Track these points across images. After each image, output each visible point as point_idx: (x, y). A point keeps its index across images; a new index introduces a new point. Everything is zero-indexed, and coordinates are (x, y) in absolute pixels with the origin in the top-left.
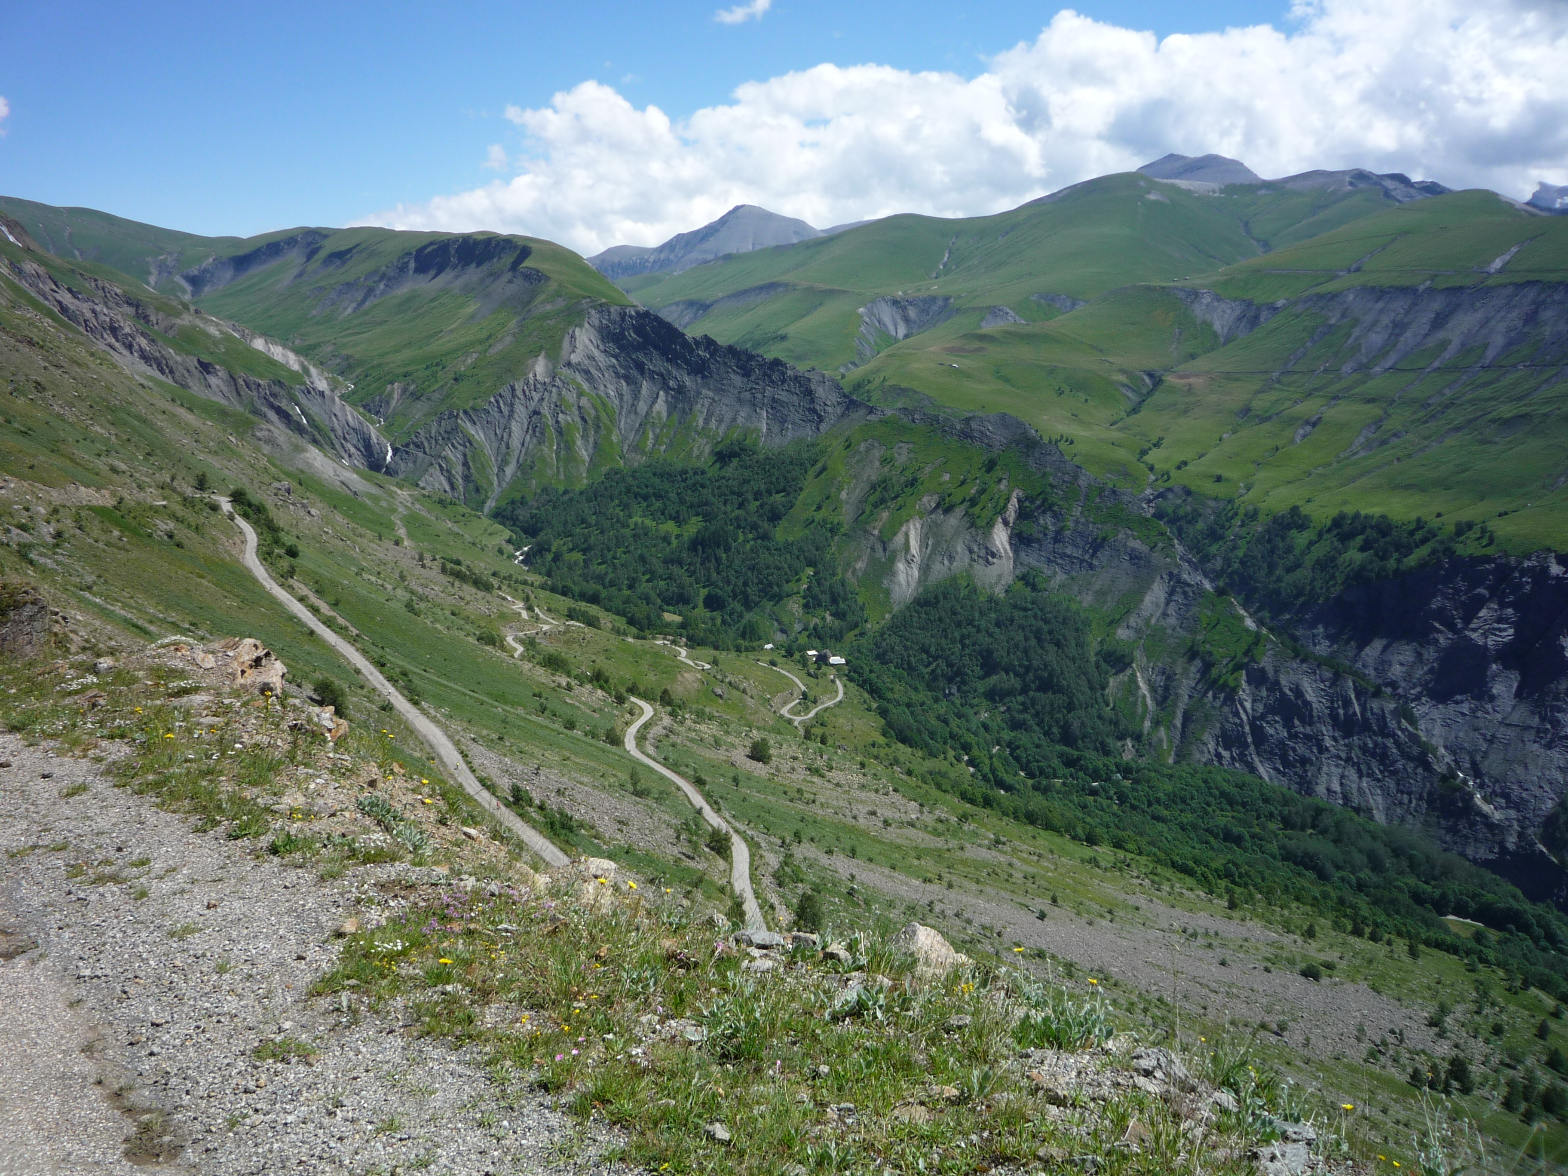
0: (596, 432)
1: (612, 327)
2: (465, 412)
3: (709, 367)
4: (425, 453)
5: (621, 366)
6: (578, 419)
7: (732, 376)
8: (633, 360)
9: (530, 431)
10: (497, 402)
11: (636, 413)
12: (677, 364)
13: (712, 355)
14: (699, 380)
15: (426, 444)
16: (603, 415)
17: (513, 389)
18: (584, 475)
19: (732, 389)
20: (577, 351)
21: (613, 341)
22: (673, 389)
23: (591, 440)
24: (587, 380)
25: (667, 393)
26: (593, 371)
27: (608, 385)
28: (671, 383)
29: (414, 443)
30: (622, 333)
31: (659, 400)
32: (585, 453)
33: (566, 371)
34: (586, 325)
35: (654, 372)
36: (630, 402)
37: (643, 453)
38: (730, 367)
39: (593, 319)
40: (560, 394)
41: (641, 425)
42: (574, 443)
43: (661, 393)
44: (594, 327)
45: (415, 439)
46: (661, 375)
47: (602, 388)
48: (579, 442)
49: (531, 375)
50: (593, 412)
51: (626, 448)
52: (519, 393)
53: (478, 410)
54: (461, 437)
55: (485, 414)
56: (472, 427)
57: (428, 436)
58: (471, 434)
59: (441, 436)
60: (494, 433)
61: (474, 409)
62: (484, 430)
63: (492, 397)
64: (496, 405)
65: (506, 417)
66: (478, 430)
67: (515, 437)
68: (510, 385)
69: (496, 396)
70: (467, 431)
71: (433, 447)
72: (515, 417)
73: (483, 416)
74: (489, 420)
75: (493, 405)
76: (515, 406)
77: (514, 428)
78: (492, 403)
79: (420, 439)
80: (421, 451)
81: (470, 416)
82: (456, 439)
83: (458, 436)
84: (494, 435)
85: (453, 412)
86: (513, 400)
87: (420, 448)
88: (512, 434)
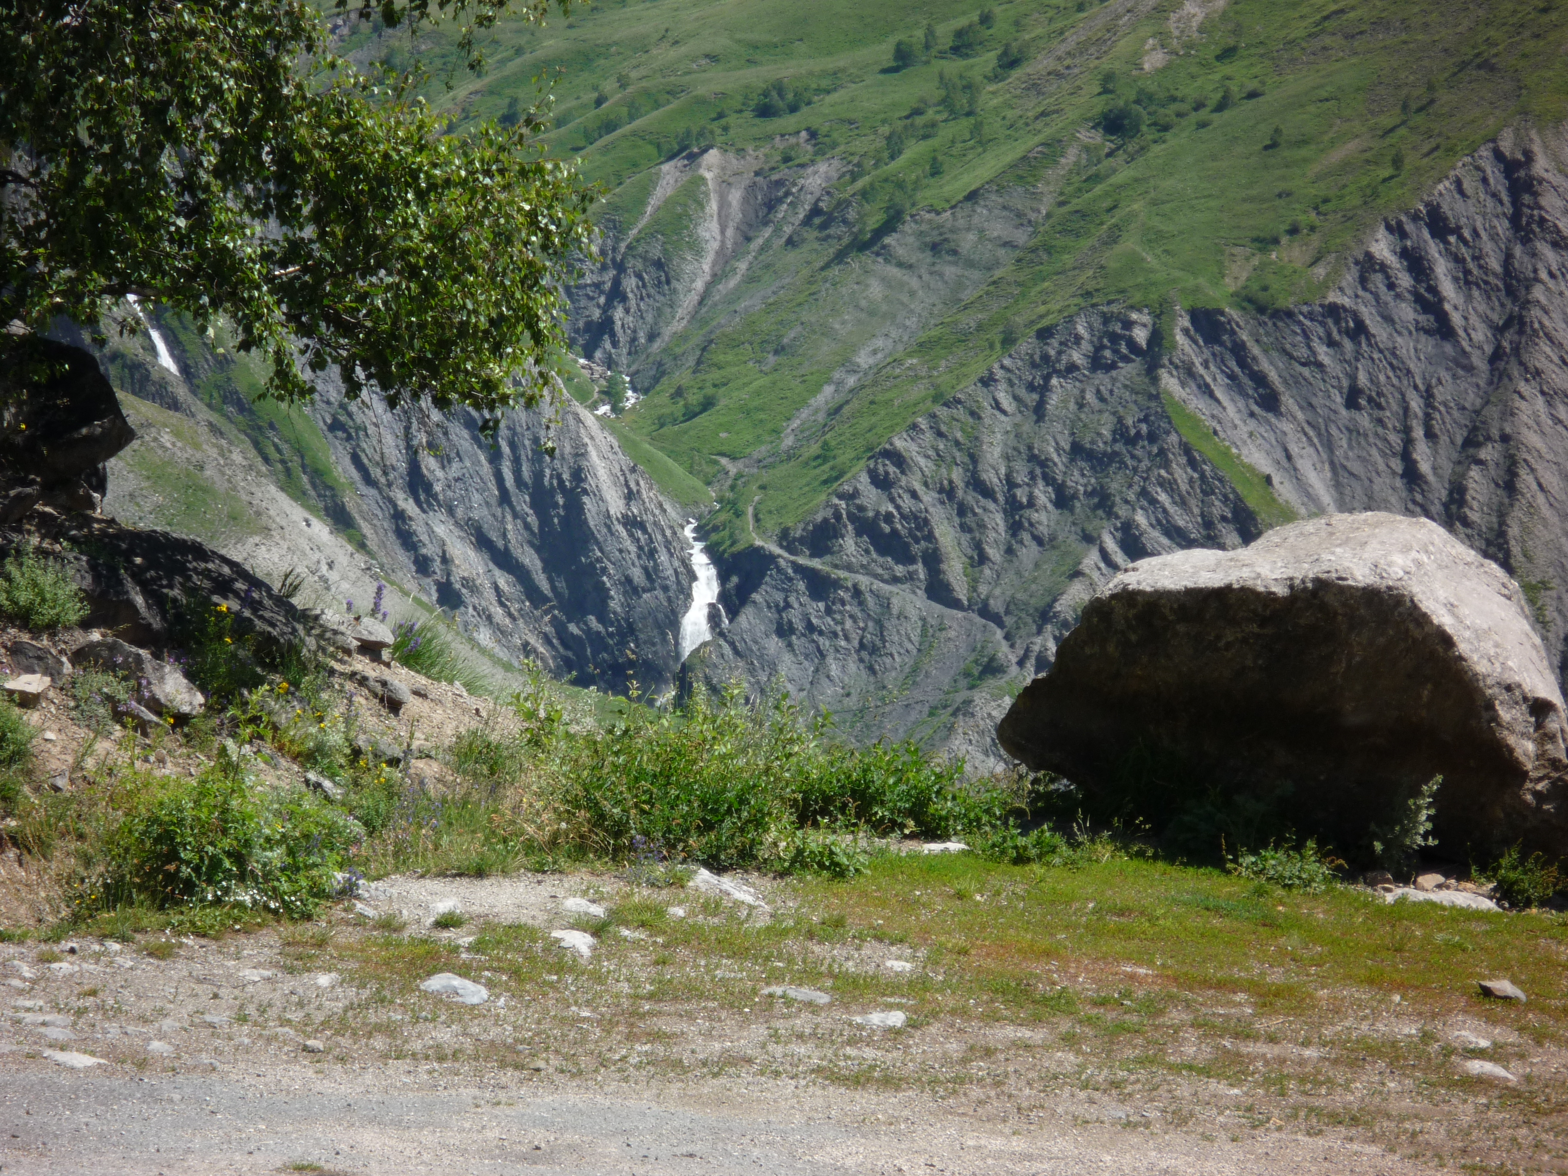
2: (1208, 325)
10: (1416, 263)
15: (946, 533)
17: (1520, 182)
29: (866, 527)
45: (872, 499)
53: (1290, 314)
54: (1184, 487)
55: (1331, 343)
56: (1252, 424)
57: (957, 475)
58: (1251, 469)
59: (1049, 480)
60: (1397, 465)
61: (1261, 310)
62: (1329, 445)
63: (1382, 232)
64: (1405, 281)
65: (1479, 361)
66: (1294, 449)
67: (1541, 499)
68: (1498, 155)
69: (1409, 227)
70: (1226, 454)
71: (994, 553)
72: (1540, 362)
73: (1323, 354)
74: (1363, 379)
75: (1391, 286)
76: (1538, 293)
77: (1533, 439)
78: (1383, 268)
79: (907, 503)
80: (911, 577)
81: (1239, 351)
82: (1153, 502)
83: (1169, 486)
84: (1399, 483)
85: (1128, 324)
86: (1518, 250)
87: (907, 558)
88: (1523, 472)
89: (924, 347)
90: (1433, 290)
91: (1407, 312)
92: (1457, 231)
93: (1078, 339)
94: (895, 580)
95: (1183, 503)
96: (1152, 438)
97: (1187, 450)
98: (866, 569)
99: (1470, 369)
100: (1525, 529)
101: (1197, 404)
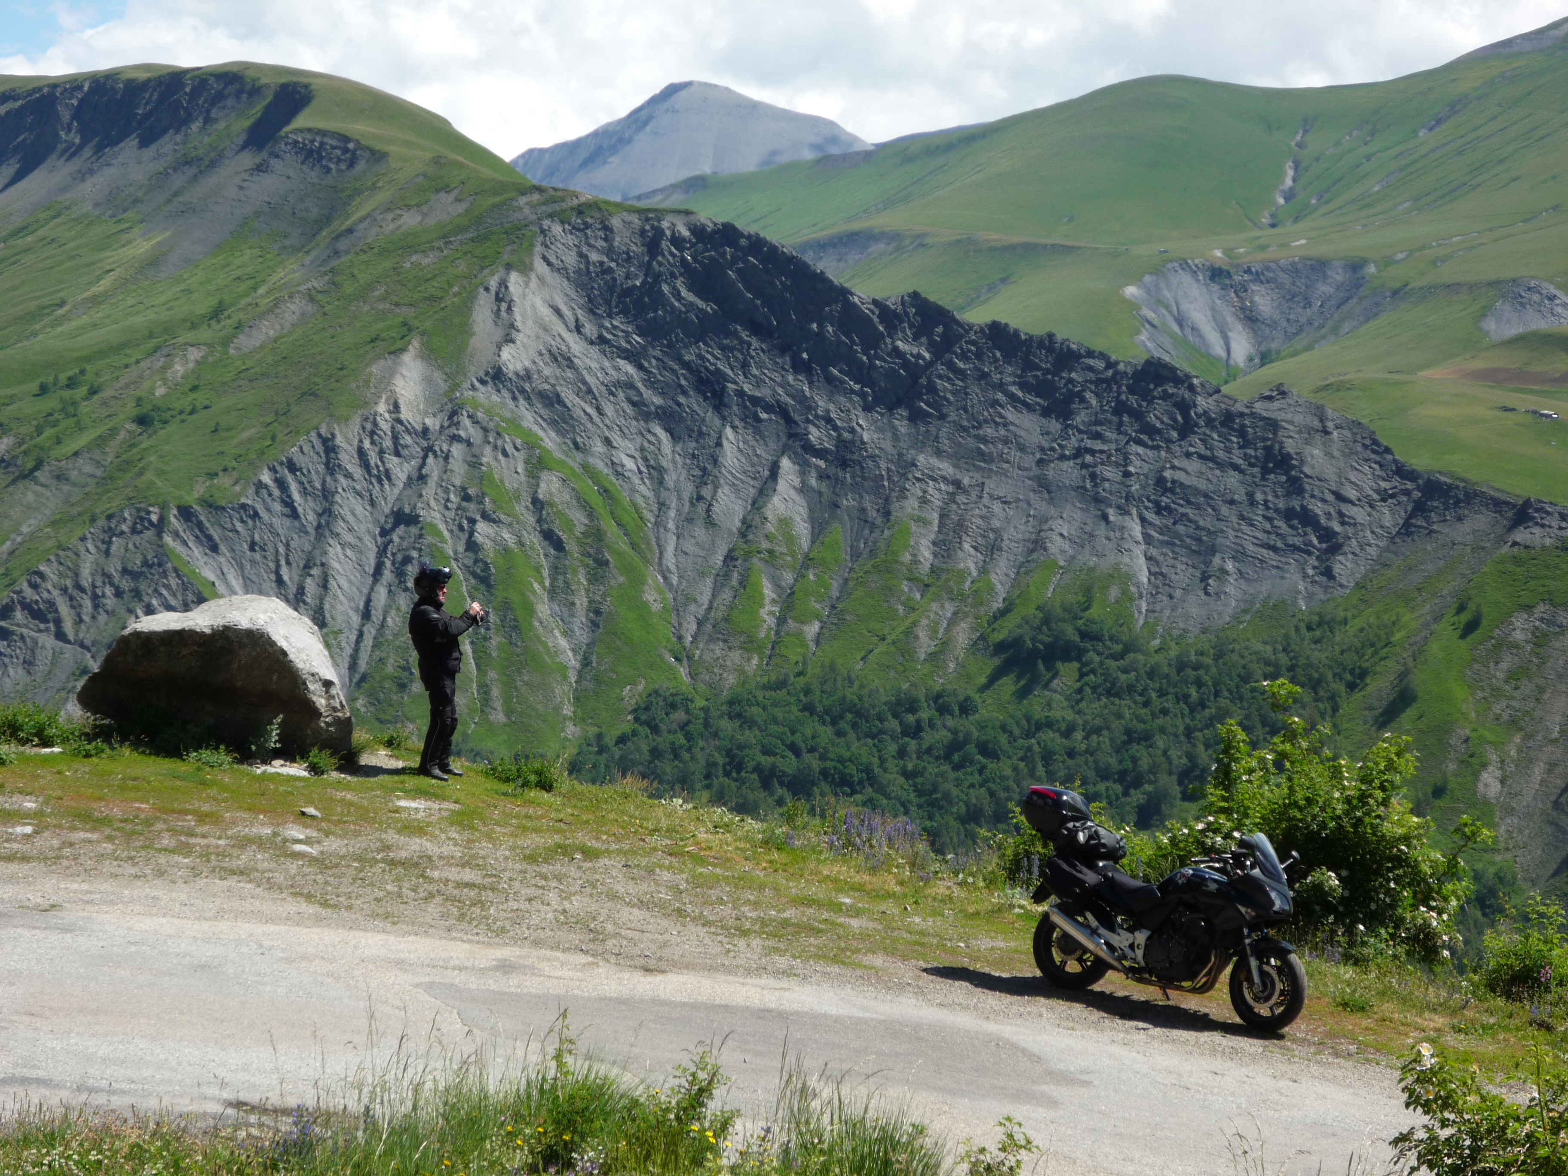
0: (594, 579)
1: (620, 273)
2: (186, 513)
3: (932, 388)
4: (60, 636)
5: (651, 383)
6: (534, 539)
7: (1010, 414)
8: (686, 365)
9: (388, 575)
10: (282, 485)
11: (710, 522)
12: (829, 379)
13: (938, 352)
14: (903, 427)
15: (64, 609)
16: (610, 528)
17: (329, 447)
18: (568, 710)
19: (1014, 455)
20: (520, 338)
21: (624, 312)
22: (820, 453)
23: (581, 602)
24: (553, 423)
25: (803, 467)
26: (569, 396)
27: (616, 438)
28: (815, 435)
29: (26, 606)
30: (651, 288)
31: (782, 485)
32: (563, 643)
33: (487, 396)
34: (540, 266)
35: (755, 401)
36: (688, 489)
37: (750, 644)
38: (1001, 386)
39: (558, 248)
40: (474, 463)
41: (730, 558)
42: (531, 611)
43: (786, 463)
44: (562, 271)
45: (29, 594)
46: (782, 411)
47: (598, 447)
48: (543, 609)
49: (382, 408)
50: (579, 518)
51: (690, 627)
52: (348, 459)
53: (223, 508)
54: (174, 587)
55: (242, 521)
56: (206, 559)
57: (69, 583)
58: (205, 579)
59: (112, 584)
60: (273, 577)
61: (210, 506)
62: (242, 568)
63: (266, 471)
64: (276, 492)
65: (311, 530)
66: (225, 570)
67: (339, 592)
68: (319, 435)
69: (278, 468)
70: (194, 572)
71: (86, 618)
72: (340, 530)
73: (239, 526)
74: (257, 537)
75: (270, 495)
76: (337, 498)
77: (336, 565)
78: (266, 487)
79: (45, 595)
80: (47, 630)
81: (200, 525)
82: (161, 594)
83: (167, 587)
84: (274, 585)
85: (149, 513)
86: (328, 479)
87: (45, 621)
88: (331, 581)
89: (53, 524)
90: (289, 497)
91: (277, 507)
92: (300, 470)
93: (125, 519)
94: (40, 631)
95: (174, 595)
96: (160, 565)
97: (176, 570)
98: (26, 626)
99: (307, 533)
100: (332, 606)
101: (180, 549)
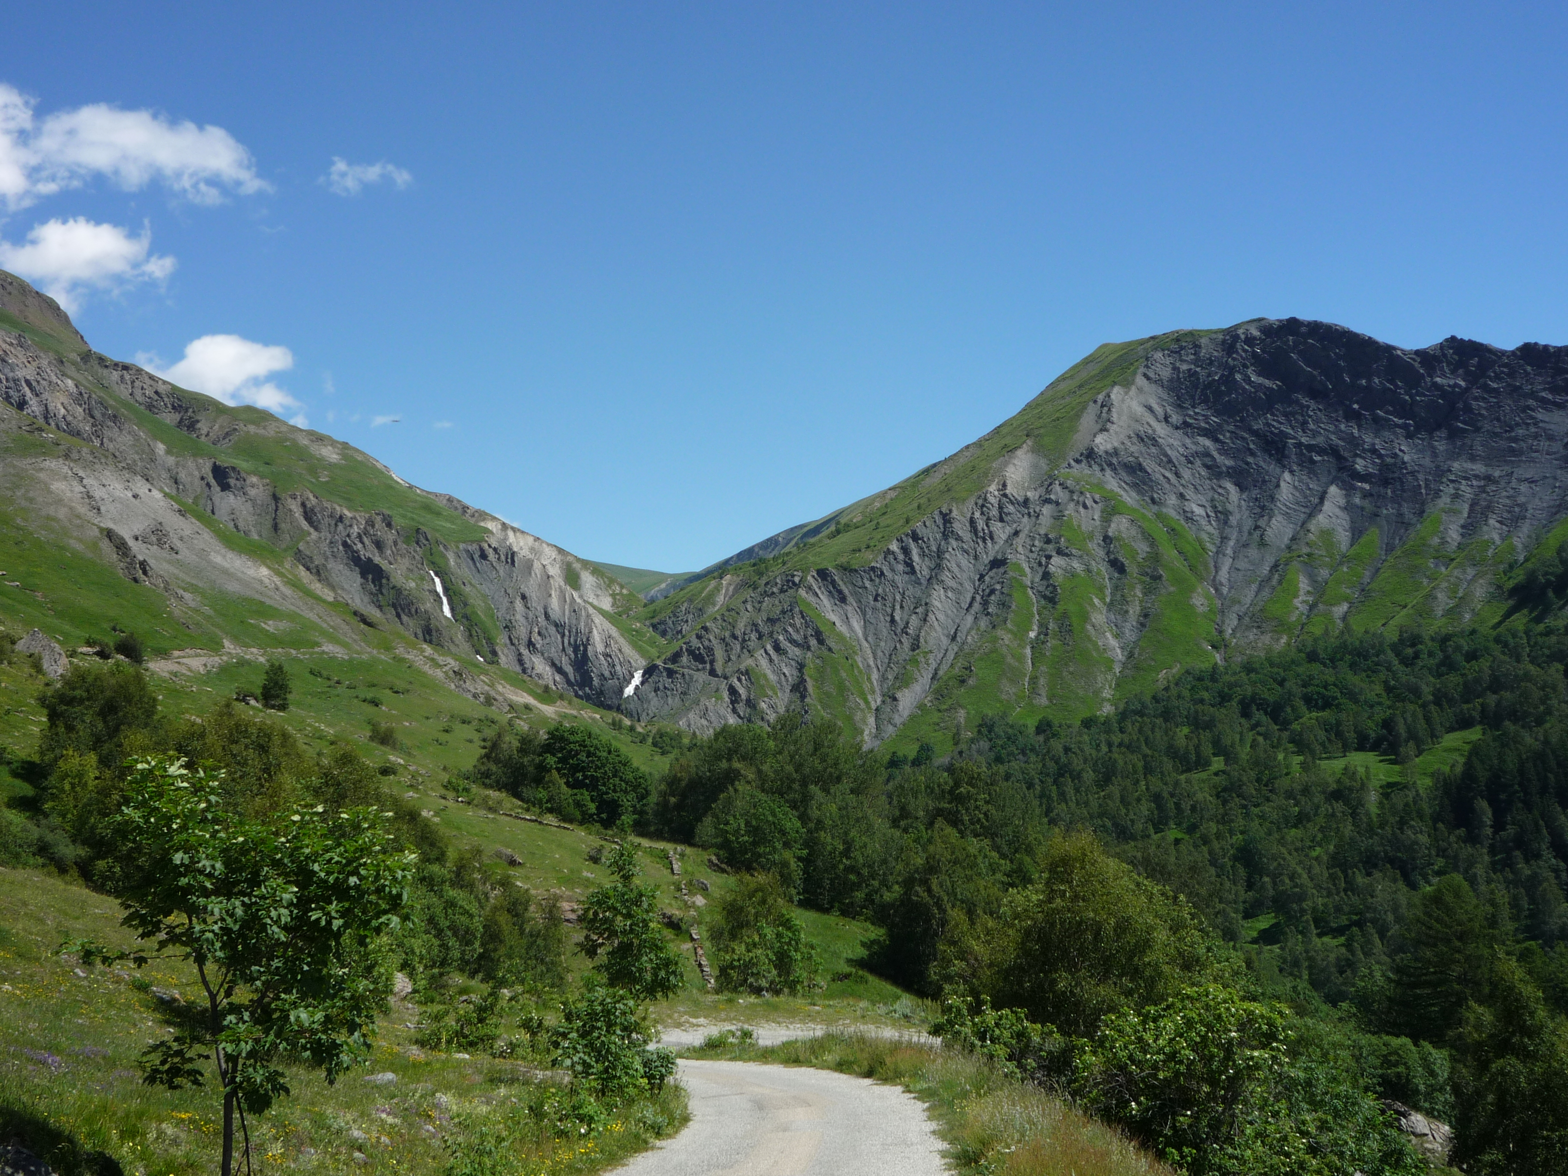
0: (1147, 592)
1: (1202, 373)
2: (823, 574)
3: (1468, 409)
4: (713, 673)
5: (1223, 452)
6: (1103, 569)
7: (1540, 415)
8: (1255, 433)
9: (977, 606)
10: (906, 551)
11: (1262, 544)
12: (1376, 420)
13: (1473, 379)
14: (1441, 446)
15: (719, 654)
16: (1169, 553)
17: (947, 519)
18: (1107, 693)
19: (1544, 444)
20: (1113, 428)
21: (1205, 401)
22: (1364, 478)
23: (1134, 610)
24: (1135, 486)
25: (1348, 489)
26: (1150, 465)
27: (1189, 493)
28: (1360, 465)
29: (691, 652)
30: (1228, 380)
31: (1327, 506)
32: (1113, 642)
33: (1082, 470)
34: (1140, 380)
35: (1310, 448)
36: (1248, 524)
37: (1281, 626)
38: (1533, 395)
39: (1158, 367)
40: (1058, 517)
41: (1275, 567)
42: (1085, 617)
43: (1333, 490)
44: (1159, 382)
45: (695, 643)
46: (1334, 451)
47: (1172, 500)
48: (1099, 617)
49: (993, 488)
50: (1142, 548)
51: (1231, 622)
52: (961, 527)
53: (856, 571)
54: (798, 626)
55: (871, 580)
56: (835, 608)
57: (727, 634)
58: (828, 620)
59: (757, 631)
60: (888, 619)
61: (845, 570)
62: (864, 614)
63: (895, 541)
64: (901, 557)
65: (924, 582)
66: (849, 615)
67: (936, 623)
68: (941, 512)
69: (904, 539)
70: (819, 615)
71: (733, 658)
72: (944, 578)
73: (867, 584)
74: (880, 591)
75: (895, 559)
76: (947, 555)
77: (936, 603)
78: (893, 553)
79: (706, 643)
80: (704, 669)
81: (833, 583)
82: (786, 631)
83: (793, 626)
84: (888, 624)
85: (793, 576)
86: (943, 543)
87: (703, 662)
88: (931, 616)
90: (910, 559)
91: (901, 567)
92: (922, 539)
93: (776, 584)
94: (698, 670)
95: (798, 631)
96: (791, 610)
97: (801, 612)
98: (689, 667)
99: (920, 584)
100: (927, 633)
101: (811, 599)
